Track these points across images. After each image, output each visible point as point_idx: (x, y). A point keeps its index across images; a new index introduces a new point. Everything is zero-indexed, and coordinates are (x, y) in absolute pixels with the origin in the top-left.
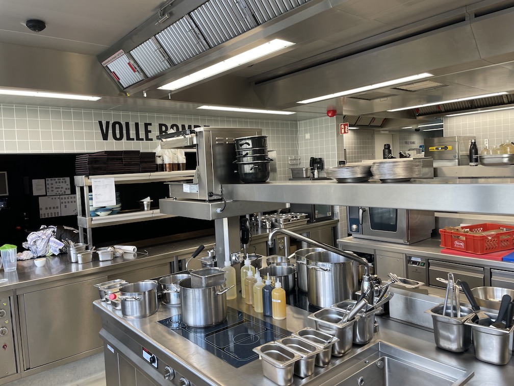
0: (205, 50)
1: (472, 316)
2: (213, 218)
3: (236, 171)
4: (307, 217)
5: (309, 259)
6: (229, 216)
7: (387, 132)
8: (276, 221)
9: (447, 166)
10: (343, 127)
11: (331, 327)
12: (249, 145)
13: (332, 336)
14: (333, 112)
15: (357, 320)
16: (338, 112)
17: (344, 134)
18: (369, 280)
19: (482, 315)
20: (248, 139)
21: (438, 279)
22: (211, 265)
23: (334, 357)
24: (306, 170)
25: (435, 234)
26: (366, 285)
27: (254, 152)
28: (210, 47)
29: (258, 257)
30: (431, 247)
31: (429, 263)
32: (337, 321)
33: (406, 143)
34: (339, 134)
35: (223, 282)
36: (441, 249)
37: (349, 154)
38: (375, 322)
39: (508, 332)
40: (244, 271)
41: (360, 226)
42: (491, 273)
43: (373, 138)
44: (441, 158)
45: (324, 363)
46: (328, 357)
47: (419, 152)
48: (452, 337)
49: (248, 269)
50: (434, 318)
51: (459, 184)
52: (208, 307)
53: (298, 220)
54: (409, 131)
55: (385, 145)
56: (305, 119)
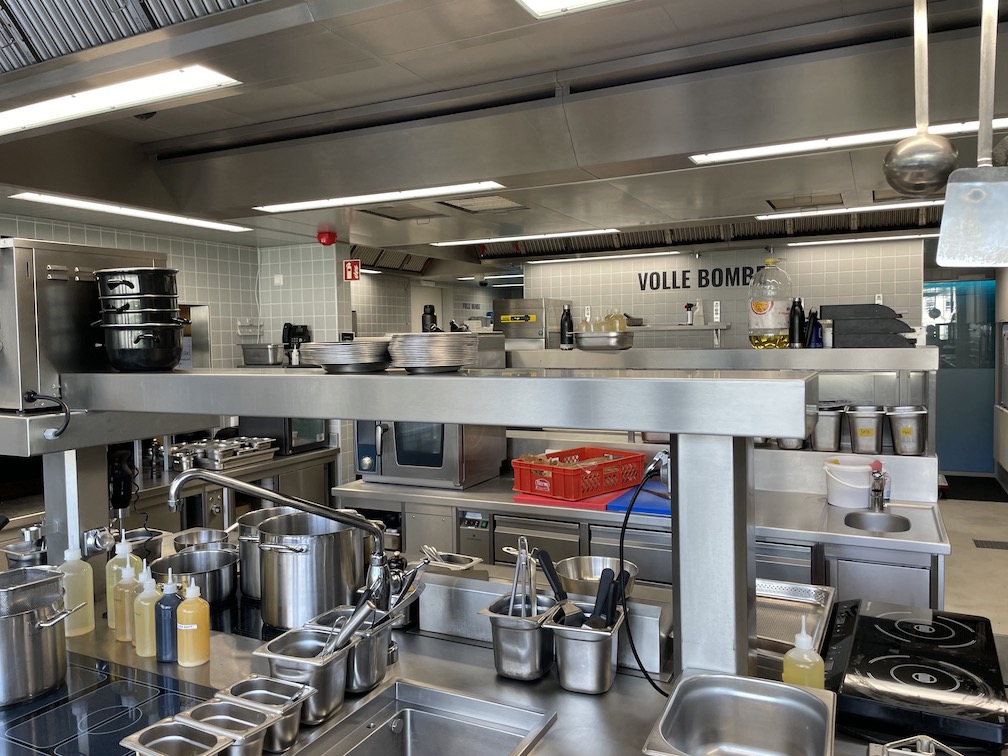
0: (25, 64)
1: (554, 611)
2: (37, 452)
3: (98, 345)
4: (273, 445)
5: (265, 531)
6: (78, 446)
7: (432, 285)
8: (205, 455)
9: (526, 349)
10: (349, 266)
11: (301, 667)
12: (132, 286)
13: (301, 686)
14: (329, 236)
15: (356, 645)
16: (339, 237)
17: (352, 282)
18: (382, 562)
19: (571, 607)
20: (130, 273)
21: (505, 549)
22: (32, 562)
23: (305, 727)
24: (275, 348)
25: (506, 468)
26: (376, 573)
27: (145, 303)
28: (39, 59)
29: (151, 534)
30: (499, 492)
31: (494, 522)
32: (314, 653)
33: (465, 306)
34: (343, 281)
35: (56, 599)
36: (514, 496)
37: (363, 321)
38: (391, 644)
39: (609, 634)
40: (115, 568)
41: (378, 459)
42: (590, 531)
43: (407, 294)
44: (520, 336)
45: (284, 744)
46: (292, 729)
47: (485, 324)
48: (523, 652)
49: (123, 563)
50: (494, 621)
51: (547, 377)
52: (16, 660)
53: (254, 451)
54: (469, 285)
55: (426, 307)
56: (273, 244)
